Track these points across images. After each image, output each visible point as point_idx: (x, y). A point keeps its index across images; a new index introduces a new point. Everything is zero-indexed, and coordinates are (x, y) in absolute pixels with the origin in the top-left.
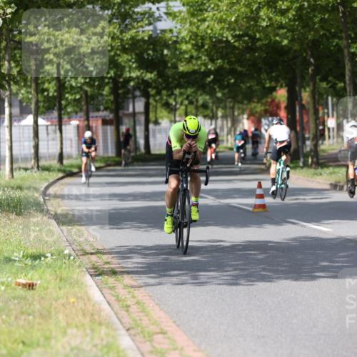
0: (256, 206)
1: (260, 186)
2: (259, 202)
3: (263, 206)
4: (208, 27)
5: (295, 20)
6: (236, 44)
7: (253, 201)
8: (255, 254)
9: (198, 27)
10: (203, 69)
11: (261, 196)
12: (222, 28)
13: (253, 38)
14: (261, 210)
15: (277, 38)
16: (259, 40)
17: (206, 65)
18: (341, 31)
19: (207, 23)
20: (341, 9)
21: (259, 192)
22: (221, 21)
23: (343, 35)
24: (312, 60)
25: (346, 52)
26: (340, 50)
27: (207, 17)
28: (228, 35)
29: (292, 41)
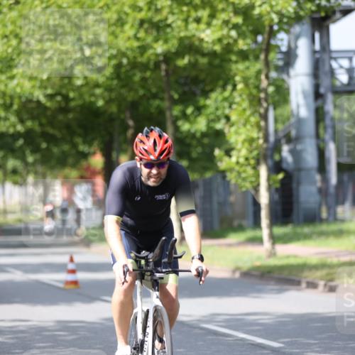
0: (67, 283)
1: (72, 260)
2: (70, 277)
3: (75, 283)
4: (17, 85)
5: (112, 79)
6: (48, 104)
7: (64, 276)
8: (65, 336)
9: (6, 85)
10: (11, 130)
11: (73, 272)
12: (33, 87)
13: (66, 98)
14: (72, 287)
15: (93, 99)
16: (73, 99)
17: (14, 126)
18: (163, 91)
19: (15, 82)
20: (163, 67)
21: (71, 266)
22: (31, 78)
23: (166, 96)
24: (131, 123)
25: (168, 114)
26: (161, 112)
27: (17, 74)
28: (39, 95)
29: (108, 102)
